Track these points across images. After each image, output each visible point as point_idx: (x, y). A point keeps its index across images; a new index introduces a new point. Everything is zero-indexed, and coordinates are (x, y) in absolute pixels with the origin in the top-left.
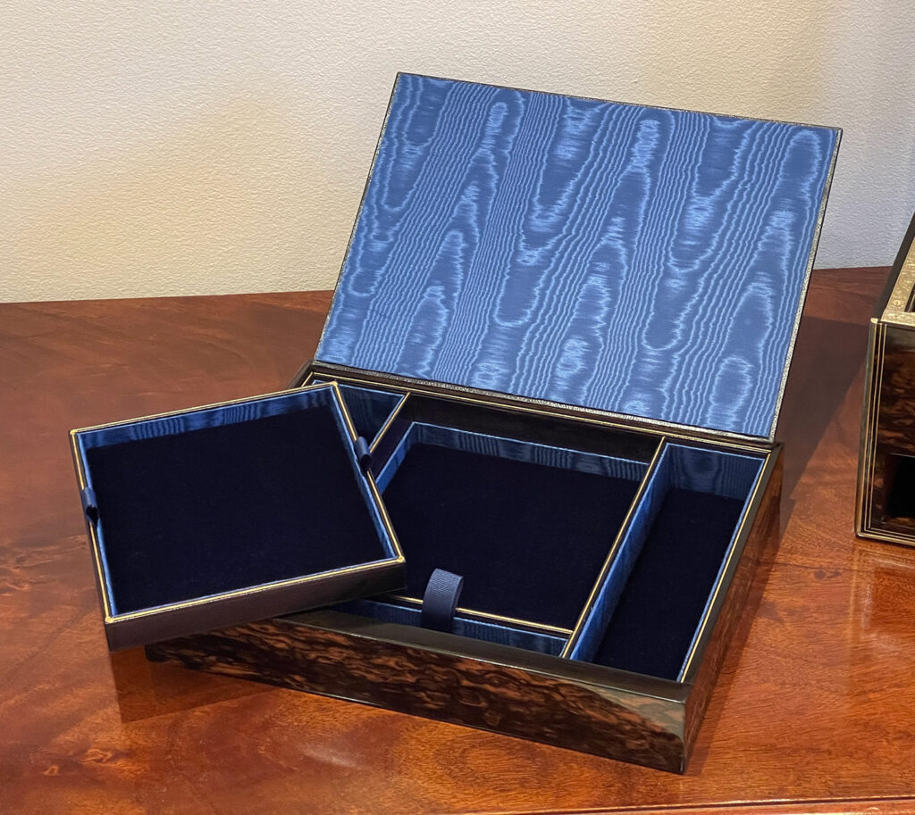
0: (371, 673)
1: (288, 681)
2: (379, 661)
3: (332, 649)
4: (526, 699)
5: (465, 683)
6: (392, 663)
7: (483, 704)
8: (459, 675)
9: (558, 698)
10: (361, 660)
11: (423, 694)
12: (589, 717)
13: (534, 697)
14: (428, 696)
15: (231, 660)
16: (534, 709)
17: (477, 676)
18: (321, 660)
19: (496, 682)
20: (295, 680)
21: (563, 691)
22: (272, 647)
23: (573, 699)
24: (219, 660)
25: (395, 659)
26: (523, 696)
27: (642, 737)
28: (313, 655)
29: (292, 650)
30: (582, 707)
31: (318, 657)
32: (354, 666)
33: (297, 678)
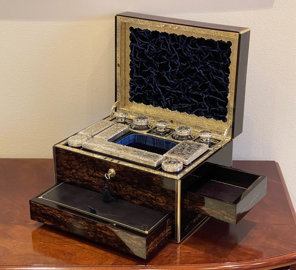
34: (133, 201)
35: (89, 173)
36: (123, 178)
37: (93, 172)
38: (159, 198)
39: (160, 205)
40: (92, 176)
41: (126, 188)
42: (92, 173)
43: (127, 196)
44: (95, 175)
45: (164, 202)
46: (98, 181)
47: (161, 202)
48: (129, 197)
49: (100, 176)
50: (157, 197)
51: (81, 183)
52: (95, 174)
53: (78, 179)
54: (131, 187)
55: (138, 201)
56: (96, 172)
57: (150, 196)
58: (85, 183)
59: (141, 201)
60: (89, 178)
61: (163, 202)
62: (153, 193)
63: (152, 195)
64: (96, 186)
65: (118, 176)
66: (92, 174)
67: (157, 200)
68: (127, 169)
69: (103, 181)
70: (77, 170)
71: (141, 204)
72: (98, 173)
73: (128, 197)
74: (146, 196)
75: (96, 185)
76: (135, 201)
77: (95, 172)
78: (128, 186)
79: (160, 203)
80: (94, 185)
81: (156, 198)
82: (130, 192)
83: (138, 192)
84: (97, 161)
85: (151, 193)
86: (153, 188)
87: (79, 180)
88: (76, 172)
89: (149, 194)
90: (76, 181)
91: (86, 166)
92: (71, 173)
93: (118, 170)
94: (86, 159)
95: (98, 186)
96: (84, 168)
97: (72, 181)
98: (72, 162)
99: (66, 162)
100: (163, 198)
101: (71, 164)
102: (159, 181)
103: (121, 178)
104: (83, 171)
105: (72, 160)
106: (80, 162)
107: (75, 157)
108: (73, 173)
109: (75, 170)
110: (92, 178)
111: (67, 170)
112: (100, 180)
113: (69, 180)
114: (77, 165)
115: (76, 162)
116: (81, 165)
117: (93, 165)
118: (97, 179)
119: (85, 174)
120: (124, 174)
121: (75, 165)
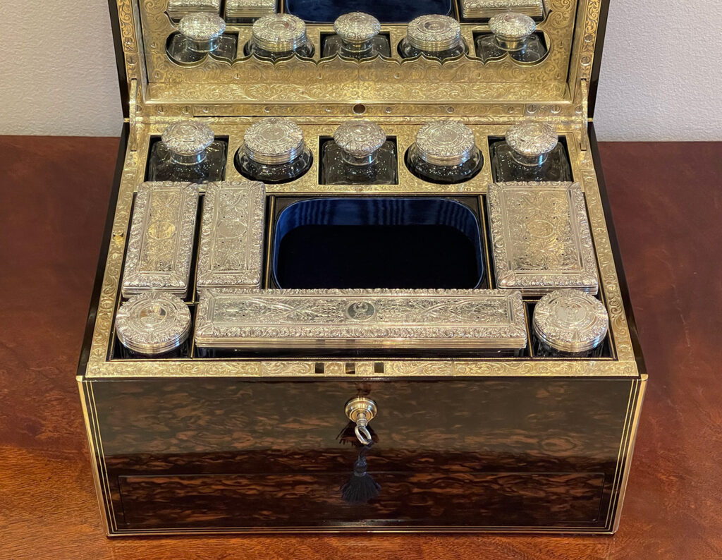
0: (332, 498)
1: (256, 516)
3: (297, 487)
4: (467, 492)
5: (416, 490)
7: (430, 503)
8: (411, 485)
9: (496, 487)
10: (324, 490)
11: (377, 505)
12: (521, 496)
13: (476, 490)
14: (382, 505)
15: (205, 510)
16: (473, 499)
17: (427, 483)
18: (288, 496)
19: (443, 485)
20: (262, 515)
21: (501, 482)
22: (244, 494)
23: (509, 486)
24: (193, 513)
27: (566, 502)
28: (280, 494)
29: (262, 493)
30: (515, 490)
31: (285, 495)
32: (318, 496)
33: (265, 512)
34: (446, 467)
35: (256, 428)
36: (409, 416)
37: (277, 422)
38: (553, 441)
39: (556, 458)
40: (268, 434)
41: (418, 440)
42: (271, 425)
43: (423, 460)
44: (284, 428)
45: (575, 446)
46: (297, 443)
47: (564, 448)
48: (432, 460)
49: (305, 427)
50: (546, 439)
51: (220, 461)
52: (283, 425)
53: (205, 453)
54: (442, 432)
55: (467, 464)
56: (290, 419)
57: (517, 442)
58: (238, 458)
59: (480, 459)
60: (256, 443)
61: (571, 446)
62: (533, 430)
63: (527, 436)
64: (286, 457)
65: (385, 413)
66: (270, 428)
67: (546, 448)
68: (427, 387)
69: (319, 440)
70: (200, 428)
71: (478, 468)
72: (295, 421)
73: (426, 461)
74: (504, 446)
75: (290, 454)
76: (455, 465)
77: (283, 419)
78: (428, 432)
79: (559, 451)
80: (282, 456)
81: (543, 443)
83: (471, 440)
85: (521, 431)
86: (534, 418)
87: (209, 457)
88: (194, 437)
89: (515, 438)
90: (198, 461)
91: (242, 412)
92: (174, 441)
93: (387, 397)
94: (241, 392)
95: (297, 457)
96: (234, 418)
97: (180, 462)
98: (175, 411)
99: (146, 418)
100: (573, 437)
101: (173, 418)
102: (562, 394)
103: (401, 416)
104: (228, 427)
105: (176, 406)
106: (215, 403)
107: (191, 395)
108: (182, 440)
109: (190, 433)
110: (271, 440)
111: (155, 439)
112: (308, 438)
113: (163, 463)
114: (200, 414)
115: (194, 410)
116: (218, 412)
117: (272, 404)
118: (291, 438)
119: (236, 435)
120: (414, 403)
121: (191, 417)
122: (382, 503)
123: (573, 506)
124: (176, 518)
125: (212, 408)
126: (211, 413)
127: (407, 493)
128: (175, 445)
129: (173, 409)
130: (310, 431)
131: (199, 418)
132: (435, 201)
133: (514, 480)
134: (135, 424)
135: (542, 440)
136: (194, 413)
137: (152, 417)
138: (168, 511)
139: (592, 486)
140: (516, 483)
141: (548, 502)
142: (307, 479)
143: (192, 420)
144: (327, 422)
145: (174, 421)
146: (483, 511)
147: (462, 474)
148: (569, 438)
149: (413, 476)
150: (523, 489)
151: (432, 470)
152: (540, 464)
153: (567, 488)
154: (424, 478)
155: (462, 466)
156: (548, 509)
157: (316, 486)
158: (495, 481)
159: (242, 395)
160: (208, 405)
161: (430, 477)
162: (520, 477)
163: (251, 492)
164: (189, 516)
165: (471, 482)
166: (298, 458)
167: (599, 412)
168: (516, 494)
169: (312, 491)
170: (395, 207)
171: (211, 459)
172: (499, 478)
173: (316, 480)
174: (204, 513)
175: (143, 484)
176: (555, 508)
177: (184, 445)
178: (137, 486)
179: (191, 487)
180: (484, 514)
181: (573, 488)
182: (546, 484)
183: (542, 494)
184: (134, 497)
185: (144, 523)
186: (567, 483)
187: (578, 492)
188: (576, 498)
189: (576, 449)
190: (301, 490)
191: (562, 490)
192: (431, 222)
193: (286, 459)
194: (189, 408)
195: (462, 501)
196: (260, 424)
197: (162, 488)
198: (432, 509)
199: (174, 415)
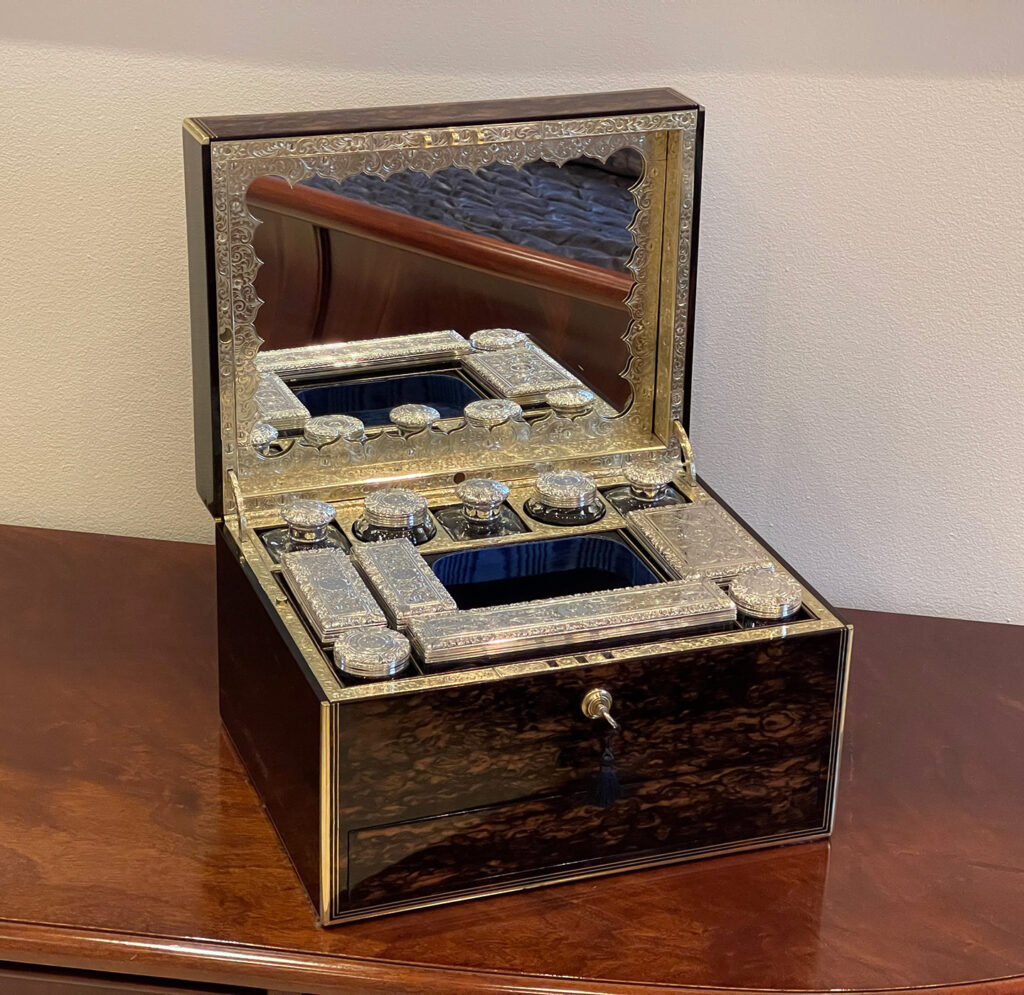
0: (562, 830)
1: (483, 870)
2: (571, 815)
3: (528, 821)
4: (694, 801)
5: (645, 806)
6: (582, 813)
7: (657, 822)
8: (639, 800)
9: (721, 788)
10: (554, 820)
11: (606, 833)
12: (744, 797)
13: (701, 796)
14: (610, 833)
15: (432, 869)
16: (699, 809)
17: (655, 795)
18: (518, 836)
19: (670, 794)
20: (489, 867)
21: (725, 781)
22: (474, 839)
23: (733, 785)
24: (420, 875)
25: (585, 808)
26: (692, 799)
27: (786, 798)
28: (510, 834)
29: (492, 835)
30: (738, 789)
31: (515, 834)
32: (547, 830)
33: (493, 863)
34: (673, 769)
35: (494, 743)
36: (641, 705)
37: (515, 732)
38: (773, 718)
39: (776, 740)
40: (505, 749)
41: (648, 736)
42: (509, 737)
43: (652, 763)
44: (522, 740)
45: (793, 721)
46: (531, 758)
47: (783, 726)
48: (660, 762)
49: (542, 735)
50: (768, 716)
51: (453, 796)
52: (521, 736)
53: (440, 786)
54: (671, 723)
55: (693, 762)
56: (528, 727)
57: (740, 725)
58: (474, 787)
59: (706, 753)
60: (492, 764)
61: (787, 723)
62: (756, 707)
63: (751, 716)
64: (520, 779)
65: (620, 703)
66: (506, 741)
67: (766, 728)
68: (658, 666)
69: (554, 750)
70: (438, 752)
71: (704, 765)
72: (535, 728)
73: (656, 764)
74: (728, 731)
75: (524, 775)
76: (682, 764)
77: (520, 730)
78: (658, 723)
79: (778, 731)
80: (515, 779)
81: (764, 722)
82: (665, 741)
83: (698, 728)
84: (534, 685)
85: (744, 710)
86: (756, 690)
87: (445, 790)
88: (432, 764)
89: (739, 719)
90: (432, 799)
91: (482, 724)
92: (412, 774)
93: (620, 683)
94: (483, 697)
95: (531, 777)
96: (474, 733)
97: (414, 803)
98: (417, 732)
99: (387, 745)
100: (790, 710)
101: (414, 742)
102: (781, 657)
103: (633, 707)
104: (466, 746)
105: (419, 725)
106: (457, 716)
107: (435, 708)
108: (419, 772)
109: (428, 760)
110: (506, 757)
111: (393, 773)
112: (543, 750)
113: (397, 807)
114: (441, 733)
115: (435, 727)
116: (458, 727)
117: (512, 708)
118: (527, 752)
119: (473, 756)
120: (645, 688)
121: (431, 738)
122: (611, 830)
123: (792, 804)
124: (401, 885)
125: (453, 722)
126: (451, 730)
127: (635, 812)
128: (412, 779)
129: (414, 729)
130: (546, 739)
131: (438, 738)
132: (575, 540)
133: (737, 776)
134: (375, 755)
135: (763, 719)
136: (435, 732)
137: (393, 743)
138: (394, 876)
139: (809, 773)
140: (739, 781)
141: (769, 801)
142: (538, 807)
143: (432, 742)
144: (564, 725)
145: (414, 746)
146: (708, 824)
147: (688, 777)
148: (788, 713)
149: (643, 787)
150: (747, 787)
151: (661, 775)
152: (762, 750)
153: (787, 779)
154: (652, 787)
155: (690, 765)
156: (769, 810)
157: (546, 816)
158: (719, 782)
159: (484, 701)
160: (450, 720)
161: (658, 786)
162: (744, 772)
163: (481, 836)
164: (415, 880)
165: (698, 785)
166: (532, 780)
167: (813, 675)
168: (739, 795)
169: (542, 824)
170: (537, 552)
171: (446, 794)
172: (724, 775)
173: (547, 807)
174: (431, 873)
175: (373, 840)
176: (777, 808)
177: (421, 777)
178: (366, 844)
179: (422, 837)
180: (709, 829)
181: (792, 778)
182: (767, 777)
183: (763, 792)
184: (361, 861)
185: (368, 898)
186: (787, 773)
187: (797, 782)
188: (795, 791)
189: (794, 725)
190: (531, 824)
191: (781, 783)
192: (571, 566)
193: (519, 782)
194: (430, 726)
195: (688, 814)
196: (498, 738)
197: (393, 843)
198: (659, 831)
199: (415, 737)
